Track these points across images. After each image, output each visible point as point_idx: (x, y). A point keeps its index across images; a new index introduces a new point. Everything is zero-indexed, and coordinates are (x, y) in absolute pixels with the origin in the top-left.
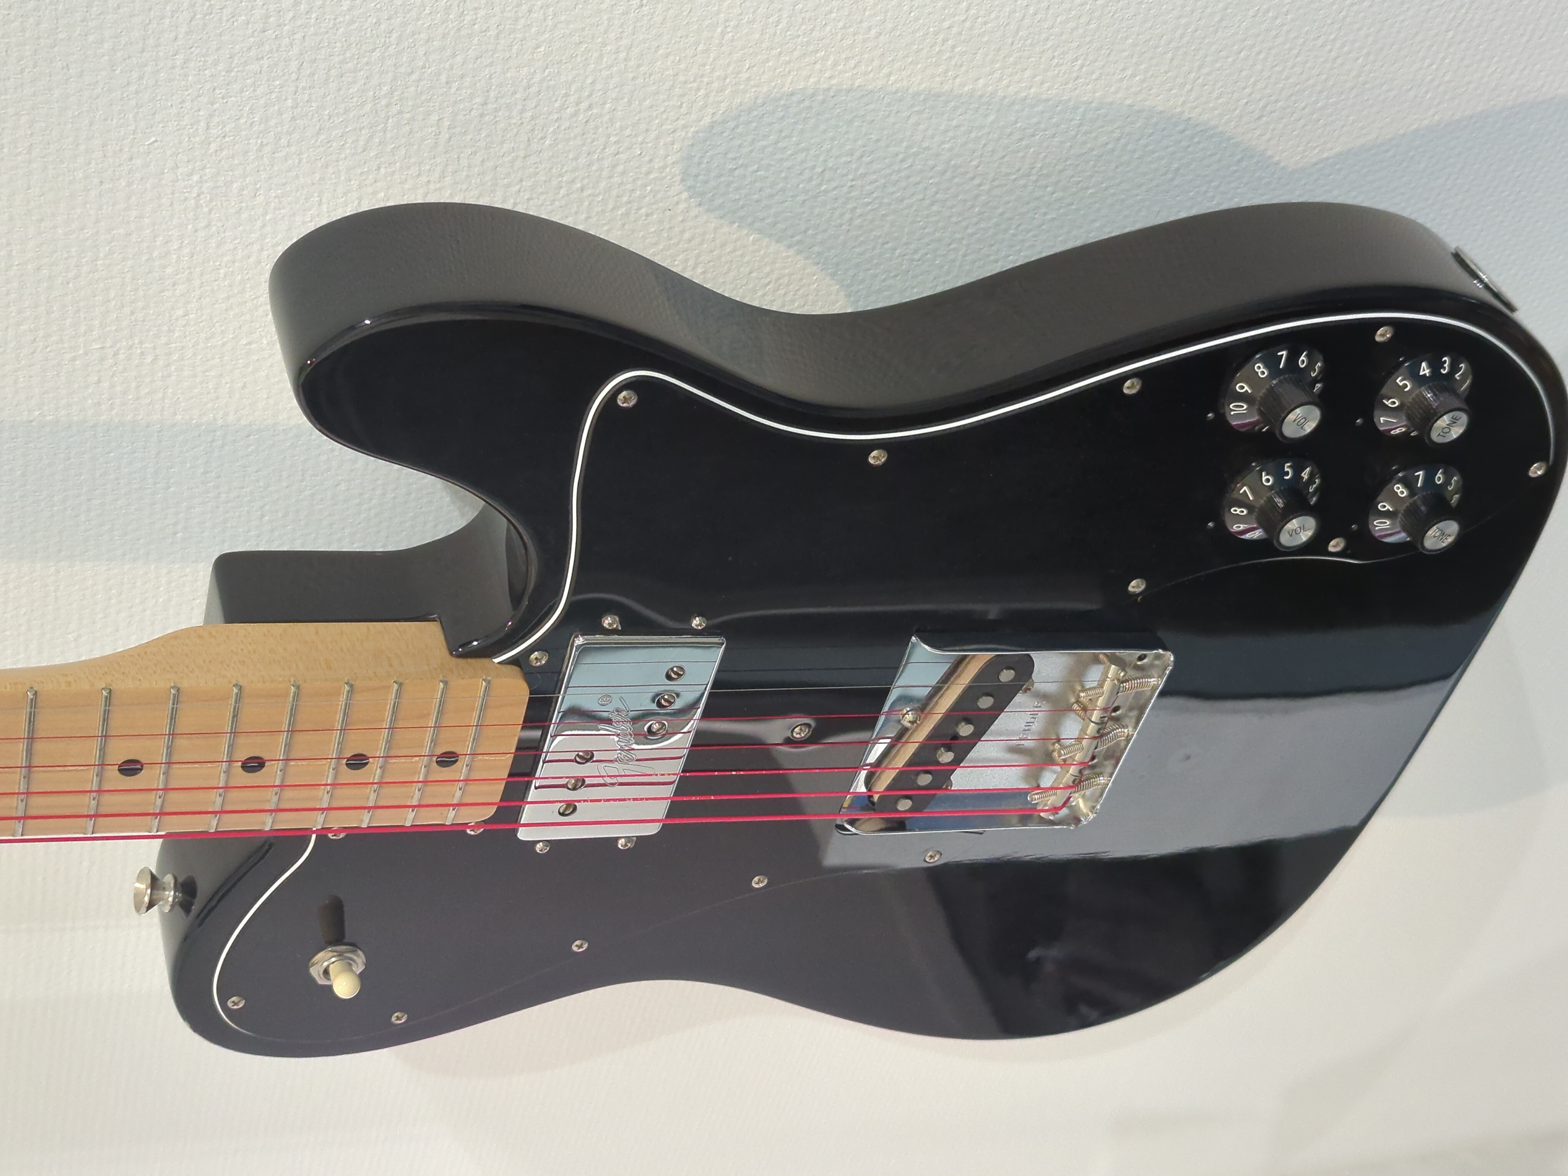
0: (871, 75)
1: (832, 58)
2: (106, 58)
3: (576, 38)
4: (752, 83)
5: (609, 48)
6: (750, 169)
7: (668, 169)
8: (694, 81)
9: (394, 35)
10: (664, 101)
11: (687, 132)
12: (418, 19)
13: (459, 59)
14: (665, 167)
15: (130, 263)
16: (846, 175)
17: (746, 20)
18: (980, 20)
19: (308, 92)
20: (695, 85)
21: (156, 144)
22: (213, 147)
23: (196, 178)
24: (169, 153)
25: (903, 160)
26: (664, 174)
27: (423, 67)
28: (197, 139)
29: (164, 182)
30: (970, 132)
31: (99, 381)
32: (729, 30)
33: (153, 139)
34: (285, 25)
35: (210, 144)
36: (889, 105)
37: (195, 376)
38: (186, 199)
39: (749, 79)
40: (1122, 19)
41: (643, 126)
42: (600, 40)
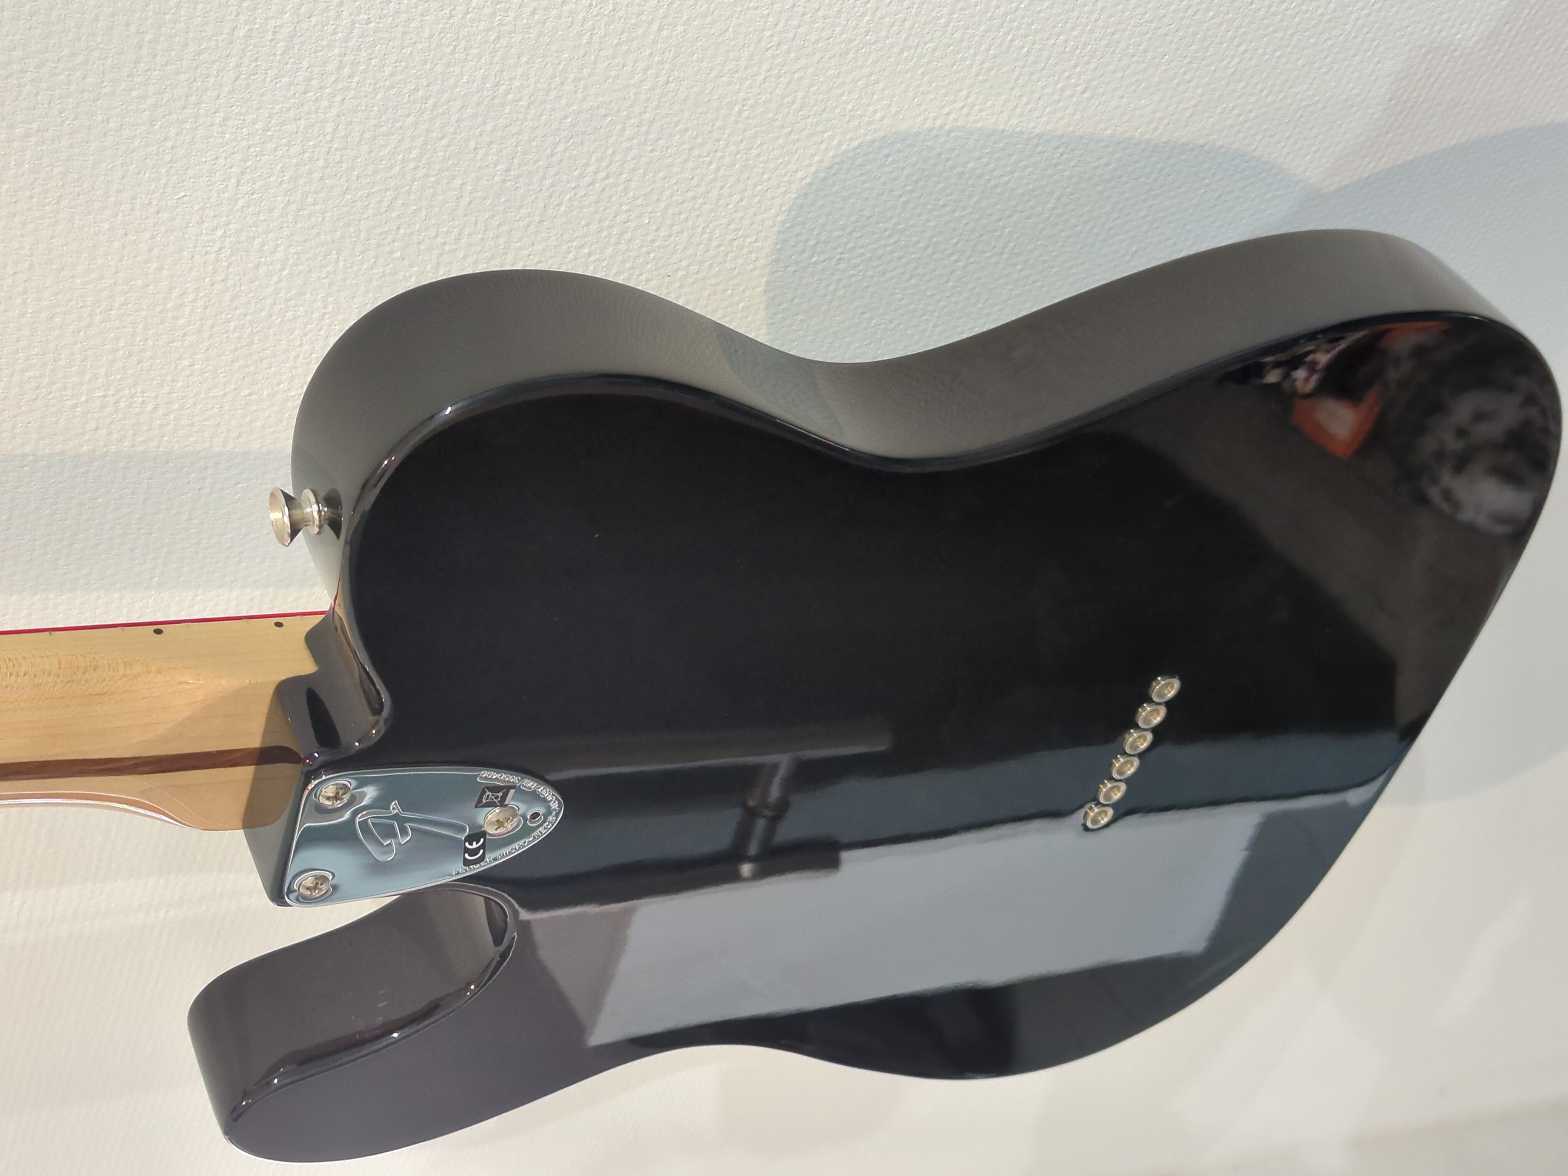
0: (871, 156)
1: (838, 138)
2: (147, 113)
3: (603, 111)
4: (761, 159)
5: (632, 121)
6: (749, 240)
7: (673, 238)
8: (708, 155)
9: (430, 102)
10: (677, 173)
11: (694, 204)
12: (455, 87)
13: (489, 127)
14: (669, 236)
15: (143, 313)
16: (837, 248)
17: (763, 99)
18: (977, 107)
19: (339, 153)
20: (708, 159)
21: (185, 199)
22: (241, 203)
23: (220, 232)
24: (196, 207)
25: (890, 236)
26: (667, 243)
27: (455, 133)
28: (226, 195)
29: (187, 236)
30: (954, 212)
31: (97, 428)
32: (746, 108)
33: (183, 194)
34: (327, 88)
35: (238, 200)
36: (884, 184)
37: (192, 425)
38: (207, 253)
39: (759, 155)
40: (1104, 112)
41: (655, 197)
42: (625, 113)
